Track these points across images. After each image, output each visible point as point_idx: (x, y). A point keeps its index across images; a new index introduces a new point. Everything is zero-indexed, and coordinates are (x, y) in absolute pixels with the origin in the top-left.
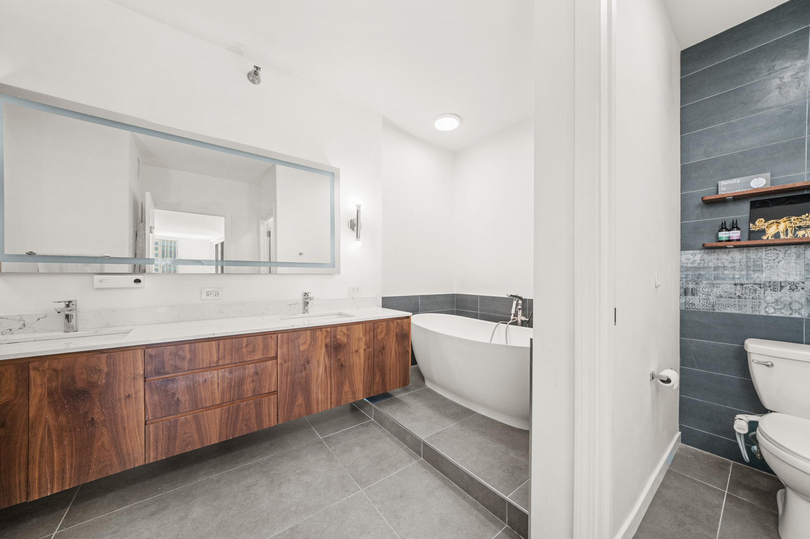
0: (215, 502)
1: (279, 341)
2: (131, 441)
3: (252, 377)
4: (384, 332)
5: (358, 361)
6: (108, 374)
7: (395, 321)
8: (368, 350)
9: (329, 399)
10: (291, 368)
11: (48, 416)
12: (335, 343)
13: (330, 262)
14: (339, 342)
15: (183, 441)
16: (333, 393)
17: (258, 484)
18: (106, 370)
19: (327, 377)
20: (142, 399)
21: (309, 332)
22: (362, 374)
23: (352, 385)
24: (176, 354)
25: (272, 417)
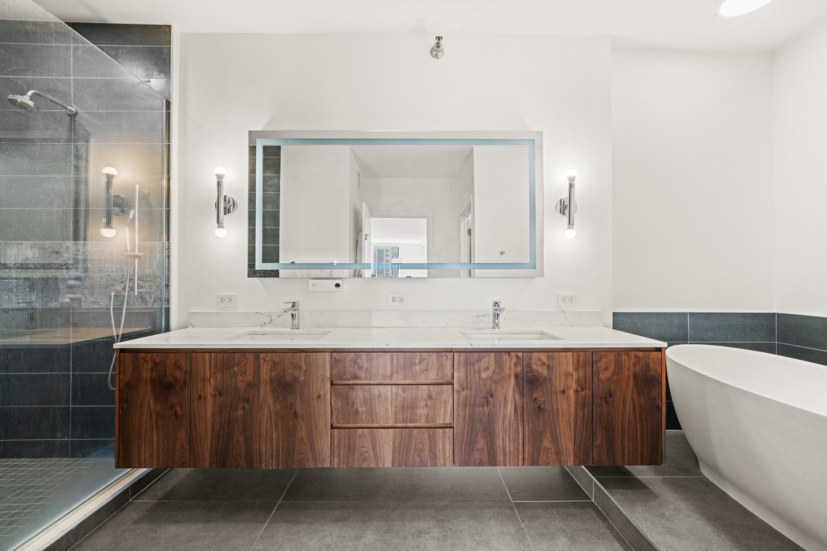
0: (386, 535)
1: (455, 362)
2: (320, 440)
3: (426, 400)
4: (611, 369)
5: (565, 405)
6: (306, 371)
7: (632, 354)
8: (583, 393)
9: (521, 452)
10: (470, 399)
11: (270, 401)
12: (530, 375)
13: (528, 261)
14: (536, 374)
15: (361, 455)
16: (526, 445)
17: (429, 532)
18: (304, 368)
19: (518, 421)
20: (329, 402)
21: (492, 355)
22: (573, 427)
23: (555, 440)
24: (355, 362)
25: (448, 455)
